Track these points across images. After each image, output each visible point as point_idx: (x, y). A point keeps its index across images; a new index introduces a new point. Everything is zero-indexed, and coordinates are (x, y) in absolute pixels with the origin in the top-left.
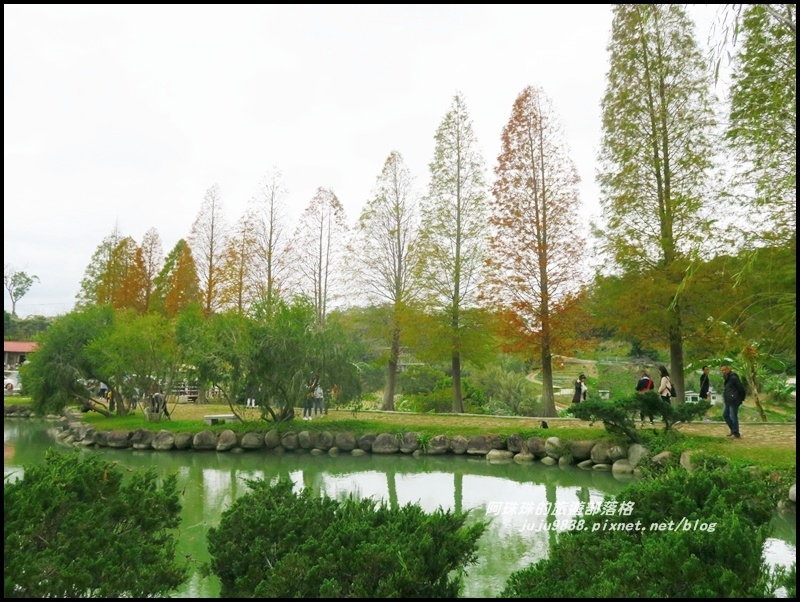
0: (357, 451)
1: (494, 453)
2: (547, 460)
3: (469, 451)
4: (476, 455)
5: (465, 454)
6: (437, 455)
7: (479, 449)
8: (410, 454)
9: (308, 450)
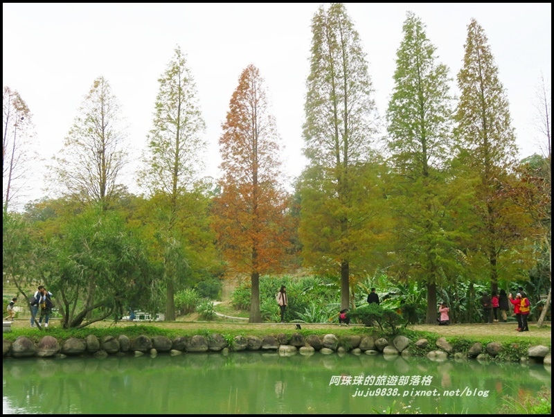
0: (175, 352)
1: (283, 347)
2: (326, 351)
3: (263, 347)
4: (270, 349)
5: (261, 350)
6: (239, 351)
7: (272, 345)
8: (220, 352)
9: (130, 353)
